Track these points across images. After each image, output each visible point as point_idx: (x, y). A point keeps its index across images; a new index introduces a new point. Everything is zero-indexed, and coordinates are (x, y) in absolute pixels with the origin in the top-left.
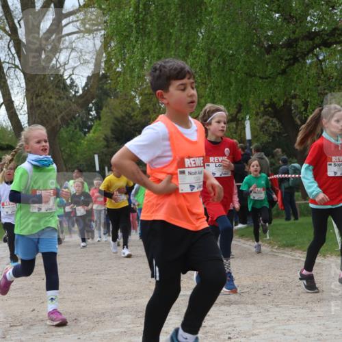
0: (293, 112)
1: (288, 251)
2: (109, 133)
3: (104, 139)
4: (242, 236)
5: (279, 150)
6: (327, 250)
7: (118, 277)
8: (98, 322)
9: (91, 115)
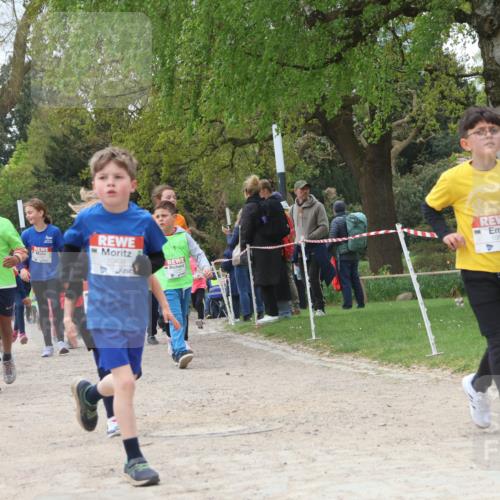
0: (355, 125)
1: (347, 359)
2: (41, 163)
3: (33, 173)
4: (270, 335)
5: (333, 190)
6: (412, 357)
7: (59, 409)
8: (23, 486)
9: (11, 133)
